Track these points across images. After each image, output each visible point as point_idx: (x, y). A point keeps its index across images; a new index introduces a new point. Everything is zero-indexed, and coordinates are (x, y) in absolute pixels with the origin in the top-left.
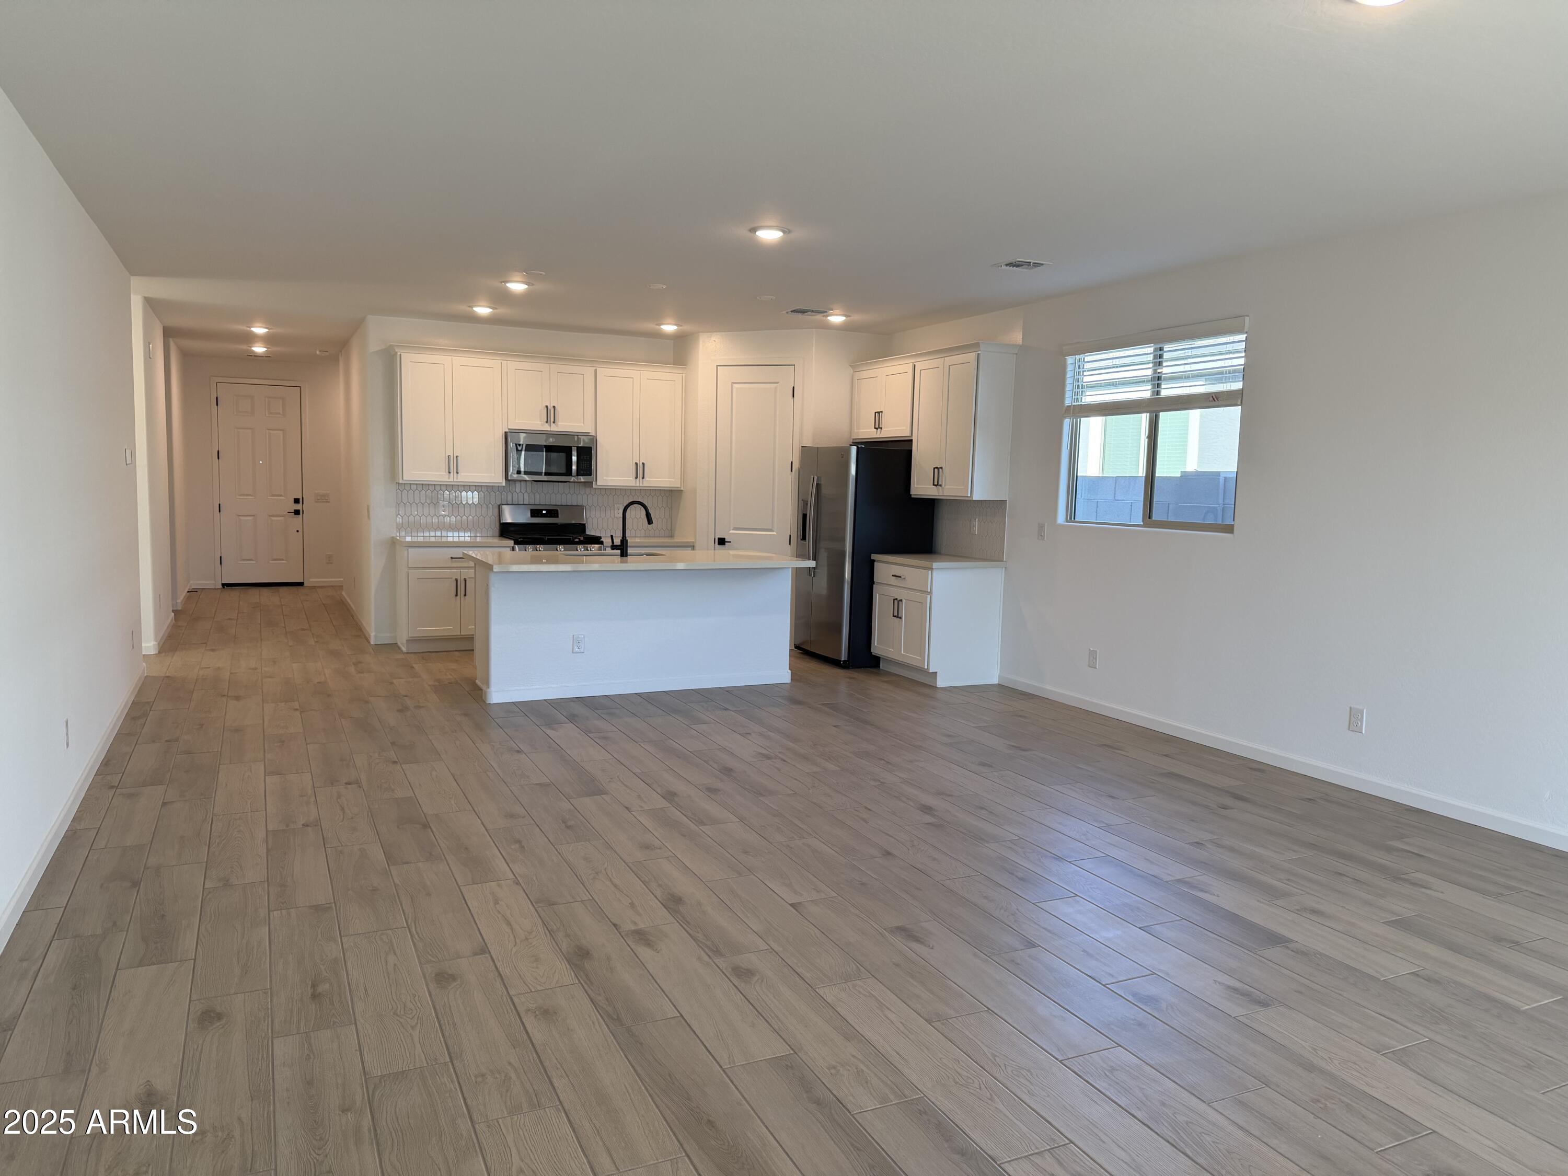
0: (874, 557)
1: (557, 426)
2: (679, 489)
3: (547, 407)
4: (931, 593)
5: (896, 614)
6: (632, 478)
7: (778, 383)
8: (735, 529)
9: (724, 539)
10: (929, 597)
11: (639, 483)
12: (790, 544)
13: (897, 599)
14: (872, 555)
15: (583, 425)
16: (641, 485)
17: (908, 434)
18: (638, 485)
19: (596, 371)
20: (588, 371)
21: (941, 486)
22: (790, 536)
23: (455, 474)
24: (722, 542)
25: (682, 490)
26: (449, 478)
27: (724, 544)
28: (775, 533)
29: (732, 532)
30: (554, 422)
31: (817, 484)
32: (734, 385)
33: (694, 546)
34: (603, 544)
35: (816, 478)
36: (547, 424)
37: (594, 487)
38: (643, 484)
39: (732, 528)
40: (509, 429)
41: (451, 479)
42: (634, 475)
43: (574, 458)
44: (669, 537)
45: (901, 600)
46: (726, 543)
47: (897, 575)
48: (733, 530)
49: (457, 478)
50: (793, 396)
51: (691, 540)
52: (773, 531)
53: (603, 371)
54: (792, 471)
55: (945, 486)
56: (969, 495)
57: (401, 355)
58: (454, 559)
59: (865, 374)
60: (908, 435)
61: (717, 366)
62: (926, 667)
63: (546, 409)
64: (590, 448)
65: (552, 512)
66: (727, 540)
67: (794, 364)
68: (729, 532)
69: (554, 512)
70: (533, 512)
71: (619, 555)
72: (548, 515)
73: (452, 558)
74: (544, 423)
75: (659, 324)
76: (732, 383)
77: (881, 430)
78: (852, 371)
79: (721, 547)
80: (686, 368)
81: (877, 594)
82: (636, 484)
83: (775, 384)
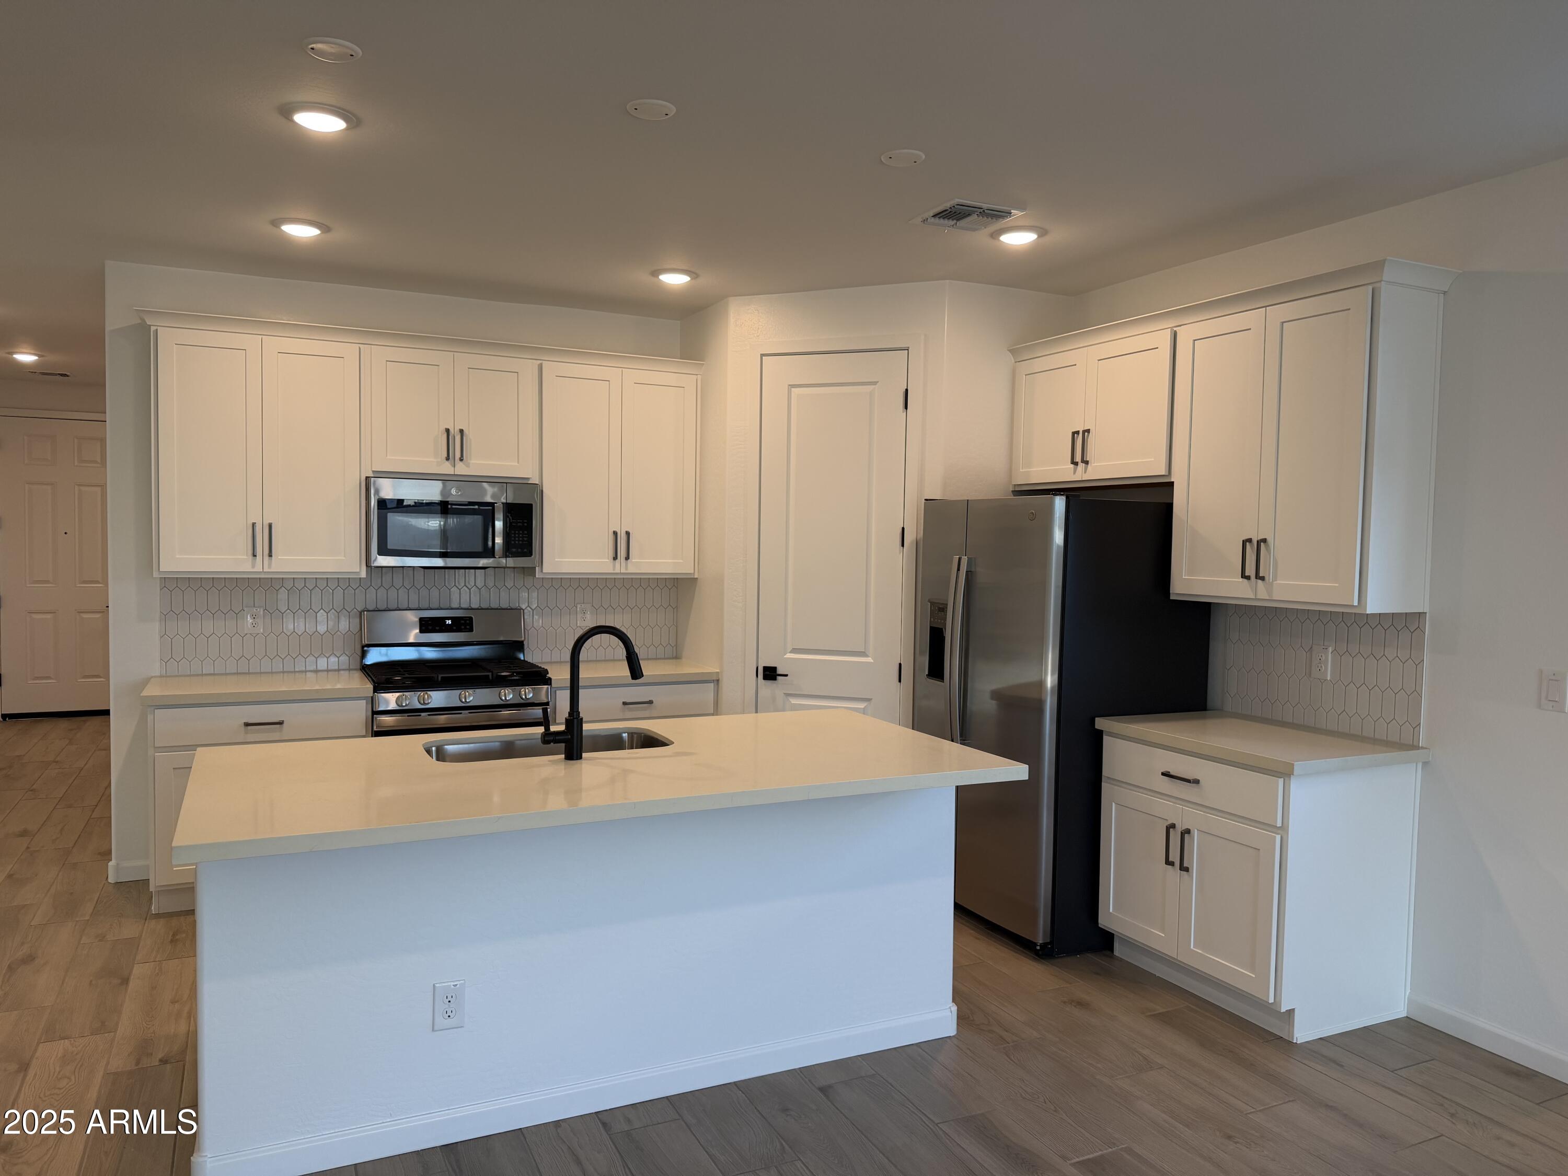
0: (1101, 723)
1: (468, 466)
2: (693, 577)
3: (448, 431)
4: (1284, 829)
5: (1174, 860)
7: (875, 383)
8: (794, 651)
9: (775, 668)
10: (1278, 838)
11: (619, 568)
12: (900, 681)
13: (1173, 826)
14: (1097, 719)
15: (517, 464)
16: (623, 571)
17: (1163, 471)
18: (617, 571)
19: (540, 368)
20: (527, 366)
21: (1263, 579)
22: (900, 665)
23: (266, 558)
24: (770, 674)
25: (697, 578)
26: (253, 566)
27: (775, 679)
28: (870, 660)
29: (789, 655)
30: (461, 460)
31: (969, 573)
32: (793, 389)
33: (718, 681)
34: (551, 684)
35: (965, 560)
36: (447, 463)
37: (537, 577)
38: (626, 569)
39: (789, 650)
40: (374, 472)
41: (258, 568)
42: (611, 554)
43: (499, 524)
44: (673, 658)
45: (1188, 831)
46: (779, 678)
47: (1172, 773)
48: (790, 652)
49: (270, 565)
50: (906, 407)
51: (710, 668)
52: (867, 656)
53: (554, 368)
54: (903, 545)
55: (1275, 579)
56: (1356, 603)
57: (157, 332)
58: (249, 727)
59: (1039, 364)
60: (1163, 473)
61: (762, 355)
62: (1271, 1000)
63: (445, 435)
64: (530, 507)
65: (463, 622)
66: (779, 671)
67: (909, 347)
68: (785, 656)
69: (465, 620)
70: (423, 622)
71: (563, 756)
72: (455, 628)
73: (247, 725)
74: (439, 460)
75: (656, 273)
76: (789, 385)
77: (1086, 465)
78: (1013, 361)
79: (769, 682)
80: (703, 364)
81: (1114, 804)
82: (613, 569)
83: (872, 387)
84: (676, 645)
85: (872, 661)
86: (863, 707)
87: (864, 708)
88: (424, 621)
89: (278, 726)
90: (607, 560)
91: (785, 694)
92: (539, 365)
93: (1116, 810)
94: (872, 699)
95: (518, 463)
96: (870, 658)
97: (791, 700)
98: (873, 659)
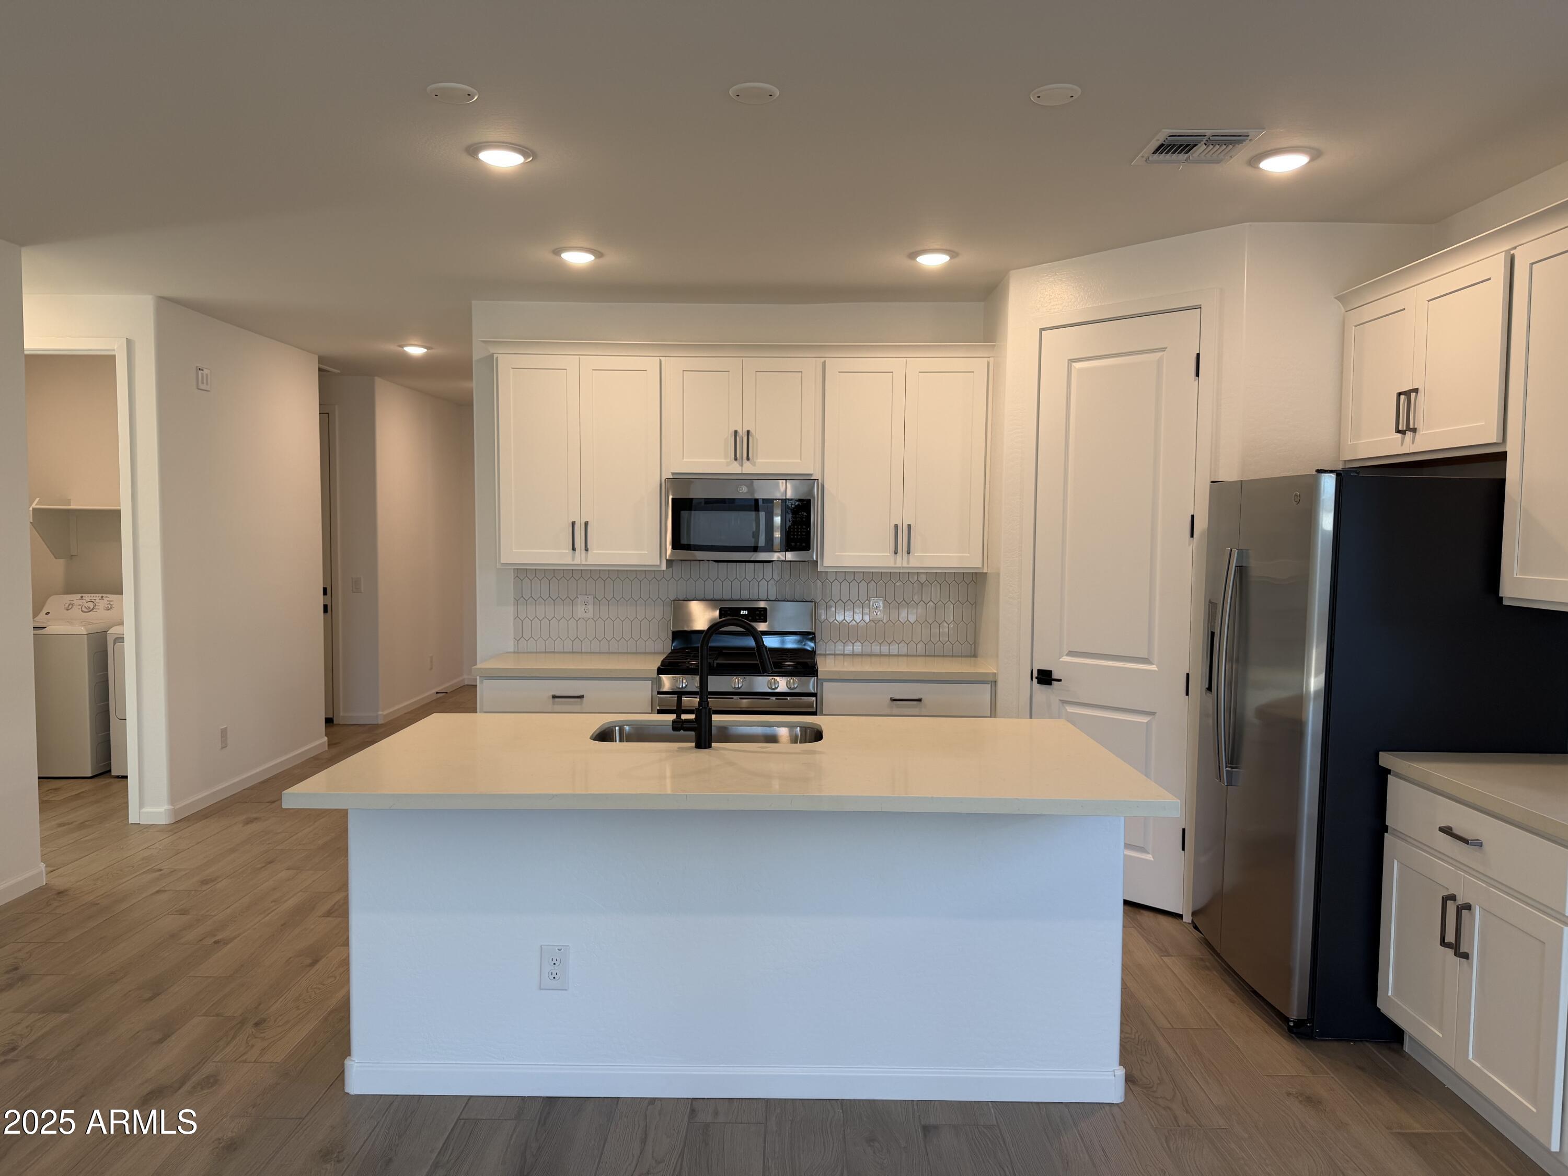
0: (1387, 759)
1: (754, 464)
2: (981, 572)
3: (736, 432)
5: (1450, 938)
6: (889, 553)
7: (1163, 349)
8: (1071, 653)
9: (1050, 672)
11: (902, 562)
12: (1187, 694)
13: (1453, 897)
14: (1381, 753)
15: (799, 461)
16: (905, 565)
17: (1493, 440)
18: (899, 565)
19: (824, 364)
20: (809, 365)
22: (1188, 675)
23: (583, 551)
24: (1045, 677)
25: (986, 573)
26: (573, 559)
27: (1050, 684)
28: (1153, 668)
29: (1066, 659)
30: (748, 459)
31: (1240, 568)
32: (1074, 364)
33: (996, 681)
34: (817, 676)
35: (1235, 552)
36: (735, 463)
37: (820, 570)
38: (908, 563)
39: (1065, 654)
41: (577, 561)
42: (893, 549)
43: (778, 520)
44: (971, 656)
45: (1468, 907)
46: (1054, 683)
47: (1455, 831)
48: (1067, 655)
49: (586, 559)
50: (1197, 375)
51: (993, 667)
52: (1150, 663)
53: (837, 364)
54: (1192, 536)
57: (497, 358)
58: (556, 699)
60: (1495, 442)
61: (1041, 331)
62: (1554, 1148)
63: (733, 435)
64: (809, 501)
65: (758, 612)
66: (1055, 676)
67: (1201, 305)
68: (1061, 660)
69: (760, 611)
70: (723, 612)
72: (750, 618)
73: (554, 697)
74: (729, 460)
75: (913, 255)
76: (1069, 360)
77: (1414, 434)
78: (1343, 310)
79: (1043, 687)
80: (995, 345)
81: (1396, 862)
82: (895, 563)
83: (1160, 354)
84: (975, 642)
85: (1156, 669)
86: (1146, 721)
87: (1147, 723)
88: (724, 610)
89: (579, 700)
90: (889, 554)
91: (1060, 700)
92: (823, 363)
94: (1156, 713)
95: (801, 460)
96: (1154, 666)
97: (1067, 708)
98: (1157, 668)
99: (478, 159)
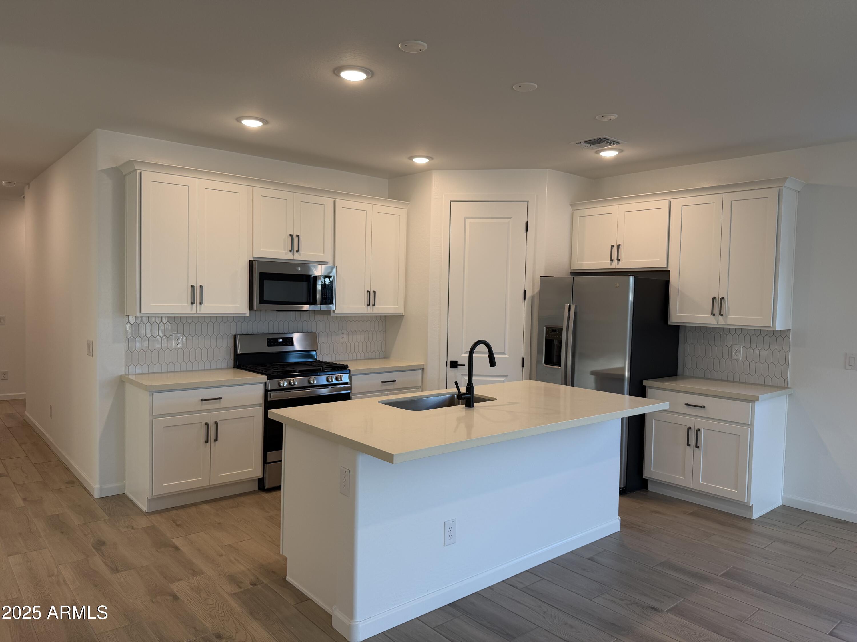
0: (645, 383)
1: (300, 255)
2: (401, 315)
3: (291, 235)
4: (752, 425)
5: (691, 442)
7: (510, 218)
9: (456, 362)
10: (749, 429)
11: (370, 310)
12: (523, 366)
13: (691, 428)
14: (644, 381)
15: (323, 254)
16: (371, 312)
18: (369, 312)
19: (334, 202)
20: (328, 201)
21: (722, 315)
22: (523, 358)
23: (199, 305)
24: (455, 364)
25: (404, 316)
26: (191, 310)
27: (457, 367)
28: (507, 356)
29: (464, 355)
30: (297, 252)
31: (575, 313)
32: (467, 219)
33: (424, 368)
34: (351, 373)
35: (573, 306)
36: (290, 253)
37: (331, 315)
38: (373, 311)
39: (463, 353)
40: (254, 257)
41: (194, 311)
42: (367, 303)
43: (319, 287)
44: (385, 359)
45: (699, 430)
46: (459, 366)
47: (691, 404)
49: (200, 310)
50: (527, 230)
51: (420, 362)
52: (505, 354)
53: (341, 203)
54: (525, 299)
55: (728, 315)
56: (771, 326)
57: (141, 173)
58: (204, 402)
59: (588, 212)
60: (665, 266)
61: (451, 201)
62: (746, 502)
63: (290, 238)
65: (288, 340)
66: (459, 363)
67: (528, 201)
68: (462, 355)
69: (289, 339)
71: (465, 405)
72: (284, 344)
73: (202, 400)
74: (287, 251)
75: (411, 158)
76: (465, 217)
77: (619, 261)
78: (571, 210)
79: (453, 369)
80: (409, 203)
81: (654, 420)
82: (367, 311)
83: (509, 220)
84: (385, 351)
85: (508, 357)
86: (503, 380)
87: (504, 381)
88: (269, 340)
89: (218, 400)
90: (364, 306)
91: (462, 374)
93: (655, 422)
94: (508, 376)
95: (324, 253)
96: (507, 355)
97: (465, 377)
98: (508, 356)
99: (340, 77)
